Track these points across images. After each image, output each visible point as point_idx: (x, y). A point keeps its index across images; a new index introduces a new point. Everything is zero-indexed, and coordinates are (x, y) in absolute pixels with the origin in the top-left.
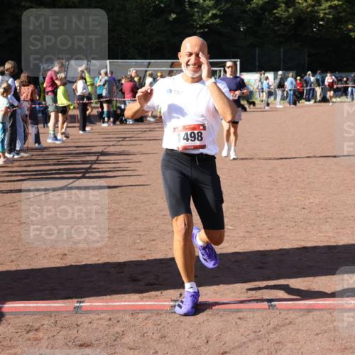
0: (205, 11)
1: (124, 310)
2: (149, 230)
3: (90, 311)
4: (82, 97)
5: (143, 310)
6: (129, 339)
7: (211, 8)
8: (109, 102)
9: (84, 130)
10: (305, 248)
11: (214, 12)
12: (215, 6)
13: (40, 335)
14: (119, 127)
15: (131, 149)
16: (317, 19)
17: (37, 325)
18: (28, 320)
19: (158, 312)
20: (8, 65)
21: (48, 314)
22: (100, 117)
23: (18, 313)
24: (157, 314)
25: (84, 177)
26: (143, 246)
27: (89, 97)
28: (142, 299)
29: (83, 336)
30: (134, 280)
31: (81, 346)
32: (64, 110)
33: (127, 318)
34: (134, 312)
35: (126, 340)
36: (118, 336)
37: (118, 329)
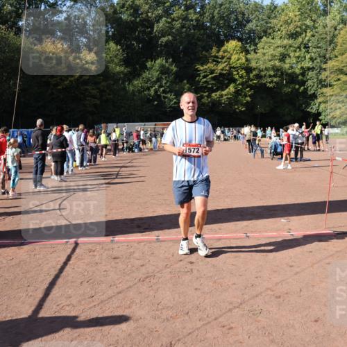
0: (171, 101)
1: (134, 241)
2: (146, 202)
3: (118, 242)
4: (115, 141)
5: (143, 241)
6: (136, 255)
7: (173, 99)
8: (127, 142)
9: (115, 156)
10: (218, 210)
11: (175, 100)
12: (175, 99)
13: (95, 253)
14: (132, 154)
15: (134, 164)
16: (221, 104)
17: (94, 249)
18: (90, 246)
19: (150, 242)
20: (81, 127)
21: (99, 243)
22: (123, 150)
23: (84, 243)
24: (150, 243)
25: (117, 178)
26: (143, 210)
27: (118, 141)
28: (142, 236)
29: (115, 254)
30: (139, 227)
31: (114, 258)
32: (105, 146)
33: (136, 245)
34: (139, 242)
35: (135, 255)
36: (131, 254)
37: (132, 250)
